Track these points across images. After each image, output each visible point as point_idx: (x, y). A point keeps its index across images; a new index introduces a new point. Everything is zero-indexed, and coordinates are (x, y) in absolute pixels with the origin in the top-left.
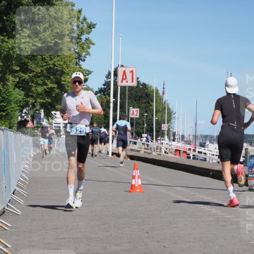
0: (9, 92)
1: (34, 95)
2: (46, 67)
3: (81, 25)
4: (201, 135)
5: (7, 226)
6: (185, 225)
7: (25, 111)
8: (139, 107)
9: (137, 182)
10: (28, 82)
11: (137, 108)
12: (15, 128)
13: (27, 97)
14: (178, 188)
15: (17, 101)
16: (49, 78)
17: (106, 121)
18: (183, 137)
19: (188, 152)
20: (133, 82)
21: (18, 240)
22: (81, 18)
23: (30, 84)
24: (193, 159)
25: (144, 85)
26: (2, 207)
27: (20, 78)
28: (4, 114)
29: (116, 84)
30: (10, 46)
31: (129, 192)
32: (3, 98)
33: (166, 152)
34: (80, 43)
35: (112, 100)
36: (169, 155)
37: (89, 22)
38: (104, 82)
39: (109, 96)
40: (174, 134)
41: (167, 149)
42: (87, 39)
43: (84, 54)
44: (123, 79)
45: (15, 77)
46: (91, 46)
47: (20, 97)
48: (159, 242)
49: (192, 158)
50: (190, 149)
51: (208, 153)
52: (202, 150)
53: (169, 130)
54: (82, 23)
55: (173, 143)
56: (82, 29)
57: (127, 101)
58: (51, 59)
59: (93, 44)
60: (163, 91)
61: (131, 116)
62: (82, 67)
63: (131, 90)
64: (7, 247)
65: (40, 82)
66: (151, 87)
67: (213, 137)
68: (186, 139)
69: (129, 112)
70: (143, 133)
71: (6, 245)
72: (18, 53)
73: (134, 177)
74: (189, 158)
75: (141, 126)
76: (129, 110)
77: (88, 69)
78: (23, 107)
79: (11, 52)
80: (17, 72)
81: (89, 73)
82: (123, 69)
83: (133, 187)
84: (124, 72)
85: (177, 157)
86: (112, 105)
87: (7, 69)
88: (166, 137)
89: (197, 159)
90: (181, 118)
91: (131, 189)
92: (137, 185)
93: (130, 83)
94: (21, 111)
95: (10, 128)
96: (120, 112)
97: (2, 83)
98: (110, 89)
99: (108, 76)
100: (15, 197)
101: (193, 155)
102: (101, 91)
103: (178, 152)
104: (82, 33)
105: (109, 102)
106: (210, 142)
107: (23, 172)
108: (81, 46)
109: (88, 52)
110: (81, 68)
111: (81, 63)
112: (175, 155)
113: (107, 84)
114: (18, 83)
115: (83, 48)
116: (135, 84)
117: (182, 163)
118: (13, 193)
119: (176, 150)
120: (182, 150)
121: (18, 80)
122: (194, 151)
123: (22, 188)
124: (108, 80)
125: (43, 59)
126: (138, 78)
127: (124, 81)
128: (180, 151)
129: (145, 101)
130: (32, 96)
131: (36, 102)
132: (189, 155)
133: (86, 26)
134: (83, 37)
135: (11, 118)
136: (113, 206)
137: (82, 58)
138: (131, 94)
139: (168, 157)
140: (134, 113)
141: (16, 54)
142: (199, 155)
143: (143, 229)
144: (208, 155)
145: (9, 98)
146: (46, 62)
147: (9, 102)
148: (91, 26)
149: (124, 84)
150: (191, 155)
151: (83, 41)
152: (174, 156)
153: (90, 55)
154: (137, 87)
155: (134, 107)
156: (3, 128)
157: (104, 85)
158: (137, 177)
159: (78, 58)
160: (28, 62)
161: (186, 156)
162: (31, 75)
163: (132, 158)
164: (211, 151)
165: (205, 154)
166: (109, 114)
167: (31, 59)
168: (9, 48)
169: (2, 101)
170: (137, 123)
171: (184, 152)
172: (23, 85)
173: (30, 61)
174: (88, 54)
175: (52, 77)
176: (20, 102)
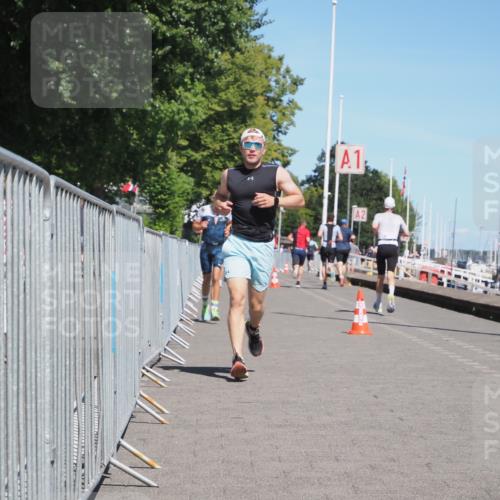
0: (171, 179)
1: (209, 184)
2: (227, 142)
3: (282, 80)
4: (460, 251)
5: (164, 380)
6: (433, 387)
7: (194, 207)
8: (367, 206)
9: (362, 319)
10: (200, 164)
11: (363, 206)
12: (179, 233)
13: (199, 187)
14: (424, 330)
15: (183, 192)
16: (231, 159)
17: (316, 226)
18: (433, 252)
19: (440, 275)
20: (358, 167)
21: (179, 402)
22: (283, 70)
23: (203, 167)
24: (448, 286)
25: (375, 172)
26: (157, 352)
27: (188, 158)
28: (163, 211)
29: (332, 171)
30: (175, 109)
31: (350, 333)
32: (162, 187)
33: (406, 275)
34: (280, 108)
35: (326, 193)
36: (411, 279)
37: (295, 77)
38: (314, 168)
39: (322, 188)
40: (419, 248)
41: (407, 270)
42: (291, 102)
43: (285, 123)
44: (343, 163)
45: (181, 156)
46: (296, 111)
47: (188, 187)
48: (392, 411)
49: (445, 285)
50: (442, 271)
51: (470, 277)
52: (460, 272)
53: (411, 243)
54: (284, 77)
55: (417, 261)
56: (283, 85)
57: (349, 196)
58: (236, 131)
59: (300, 109)
60: (404, 183)
61: (354, 219)
62: (283, 143)
63: (357, 180)
64: (163, 412)
65: (219, 164)
66: (386, 175)
67: (477, 253)
68: (436, 256)
69: (351, 212)
70: (372, 245)
71: (161, 410)
72: (188, 119)
73: (356, 312)
74: (441, 284)
75: (369, 234)
76: (351, 209)
77: (292, 147)
78: (192, 202)
79: (177, 117)
80: (185, 148)
81: (293, 152)
82: (344, 147)
83: (355, 327)
84: (346, 153)
85: (423, 282)
86: (325, 202)
87: (171, 144)
88: (407, 252)
89: (453, 287)
90: (430, 224)
91: (353, 329)
92: (360, 324)
93: (354, 169)
94: (189, 208)
95: (172, 233)
96: (339, 212)
97: (162, 165)
98: (323, 177)
99: (322, 157)
100: (177, 338)
101: (449, 281)
102: (309, 180)
103: (425, 275)
104: (283, 92)
105: (321, 197)
106: (474, 261)
107: (189, 299)
108: (281, 111)
109: (291, 120)
110: (280, 145)
111: (281, 137)
112: (420, 279)
113: (320, 170)
114: (185, 165)
115: (284, 114)
116: (361, 171)
117: (431, 292)
118: (174, 332)
119: (422, 272)
120: (431, 272)
121: (185, 161)
122: (450, 274)
123: (187, 324)
124: (322, 164)
125: (224, 130)
126: (366, 162)
127: (345, 165)
128: (427, 273)
129: (375, 197)
130: (206, 186)
131: (211, 194)
132: (441, 279)
133: (289, 81)
134: (285, 99)
135: (174, 218)
136: (324, 354)
137: (282, 129)
138: (356, 186)
139: (409, 282)
140: (359, 214)
141: (185, 121)
142: (456, 280)
143: (369, 391)
144: (470, 280)
145: (173, 188)
146: (228, 135)
147: (172, 194)
148: (297, 82)
149: (345, 170)
150: (445, 280)
151: (285, 104)
152: (418, 281)
153: (294, 126)
154: (365, 175)
155: (359, 205)
156: (162, 232)
157: (315, 171)
158: (361, 311)
159: (277, 130)
160: (201, 134)
161: (437, 281)
162: (205, 153)
163: (355, 282)
164: (474, 274)
165: (466, 279)
166: (321, 214)
167: (205, 129)
168: (173, 111)
169: (161, 193)
170: (363, 230)
171: (434, 275)
172: (192, 169)
173: (204, 133)
174: (292, 123)
175: (236, 158)
176: (188, 194)
